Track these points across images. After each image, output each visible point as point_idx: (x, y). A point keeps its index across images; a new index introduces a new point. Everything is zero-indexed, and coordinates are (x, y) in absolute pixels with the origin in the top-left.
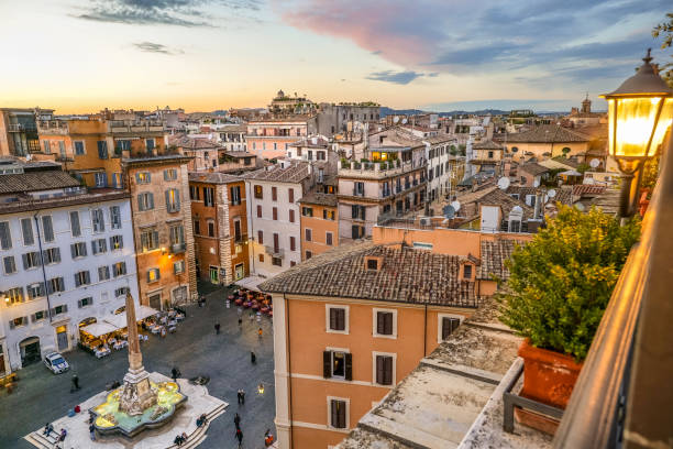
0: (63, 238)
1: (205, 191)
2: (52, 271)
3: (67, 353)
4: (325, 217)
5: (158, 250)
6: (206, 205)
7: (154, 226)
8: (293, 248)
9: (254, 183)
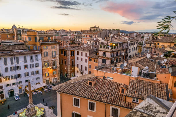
0: (22, 63)
1: (64, 51)
2: (18, 72)
3: (21, 94)
4: (95, 62)
5: (48, 68)
6: (65, 56)
7: (48, 61)
8: (86, 70)
9: (77, 51)
